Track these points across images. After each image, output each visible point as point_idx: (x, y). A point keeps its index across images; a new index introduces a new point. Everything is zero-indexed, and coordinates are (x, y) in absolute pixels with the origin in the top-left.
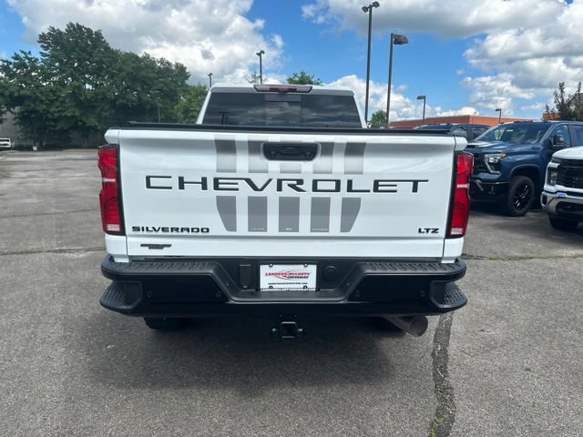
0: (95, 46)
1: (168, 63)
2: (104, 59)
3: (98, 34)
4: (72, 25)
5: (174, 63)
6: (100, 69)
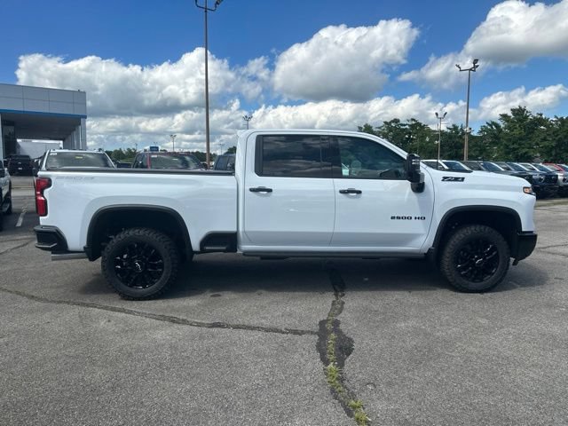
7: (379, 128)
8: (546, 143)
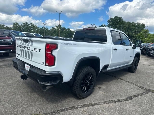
0: (120, 21)
1: (139, 24)
2: (121, 24)
3: (121, 18)
4: (115, 17)
5: (141, 24)
6: (120, 27)
7: (21, 24)
8: (66, 34)
